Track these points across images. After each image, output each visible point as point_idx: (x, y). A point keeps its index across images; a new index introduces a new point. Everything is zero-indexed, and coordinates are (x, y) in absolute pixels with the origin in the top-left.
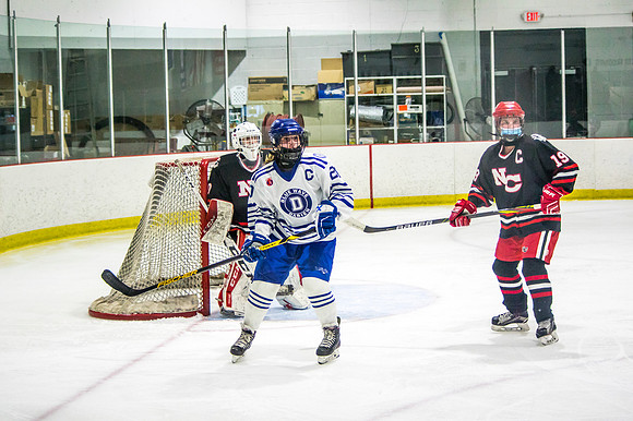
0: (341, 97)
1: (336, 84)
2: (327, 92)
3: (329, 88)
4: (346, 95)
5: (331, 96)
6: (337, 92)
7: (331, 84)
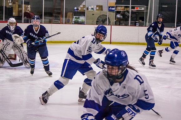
0: (114, 10)
1: (113, 7)
2: (110, 9)
3: (111, 8)
4: (115, 10)
5: (111, 10)
6: (113, 9)
7: (111, 7)
